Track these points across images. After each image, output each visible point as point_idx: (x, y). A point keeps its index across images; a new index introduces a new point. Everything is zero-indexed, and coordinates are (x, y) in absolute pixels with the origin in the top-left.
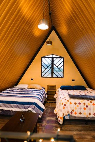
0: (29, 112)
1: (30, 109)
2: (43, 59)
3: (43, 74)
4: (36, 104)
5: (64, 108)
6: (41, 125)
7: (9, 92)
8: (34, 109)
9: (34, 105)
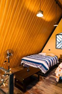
0: (38, 68)
1: (38, 67)
2: (57, 36)
3: (57, 46)
4: (43, 65)
5: (60, 71)
6: (45, 79)
7: (33, 56)
8: (41, 67)
9: (41, 65)
